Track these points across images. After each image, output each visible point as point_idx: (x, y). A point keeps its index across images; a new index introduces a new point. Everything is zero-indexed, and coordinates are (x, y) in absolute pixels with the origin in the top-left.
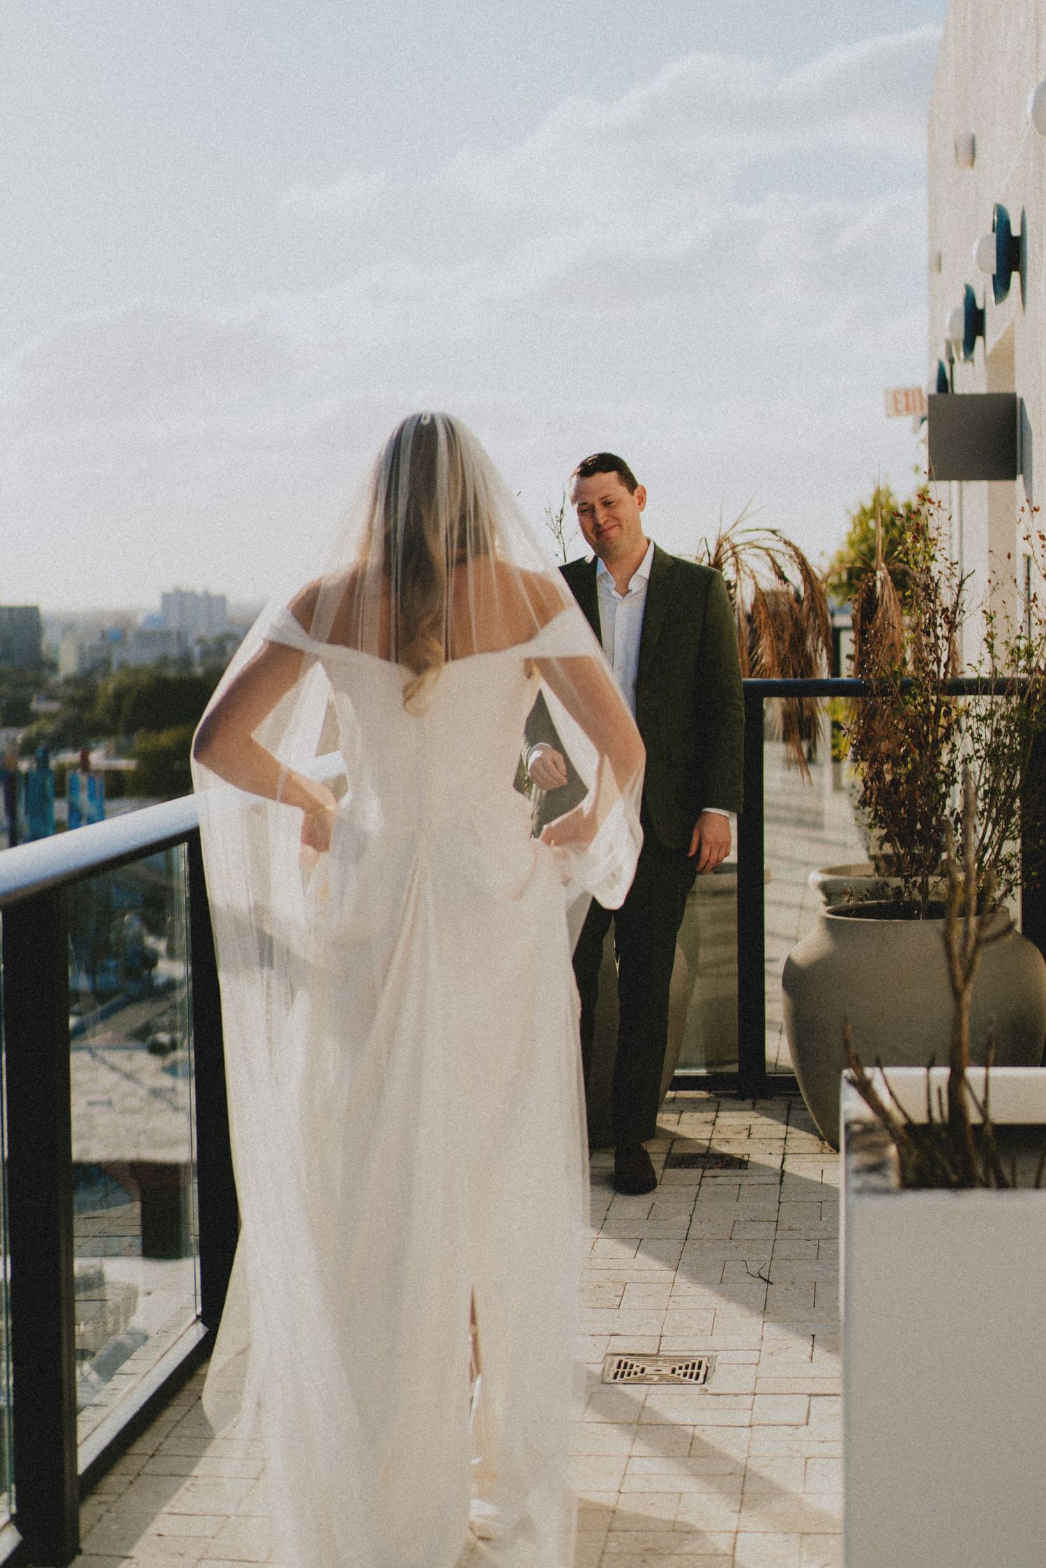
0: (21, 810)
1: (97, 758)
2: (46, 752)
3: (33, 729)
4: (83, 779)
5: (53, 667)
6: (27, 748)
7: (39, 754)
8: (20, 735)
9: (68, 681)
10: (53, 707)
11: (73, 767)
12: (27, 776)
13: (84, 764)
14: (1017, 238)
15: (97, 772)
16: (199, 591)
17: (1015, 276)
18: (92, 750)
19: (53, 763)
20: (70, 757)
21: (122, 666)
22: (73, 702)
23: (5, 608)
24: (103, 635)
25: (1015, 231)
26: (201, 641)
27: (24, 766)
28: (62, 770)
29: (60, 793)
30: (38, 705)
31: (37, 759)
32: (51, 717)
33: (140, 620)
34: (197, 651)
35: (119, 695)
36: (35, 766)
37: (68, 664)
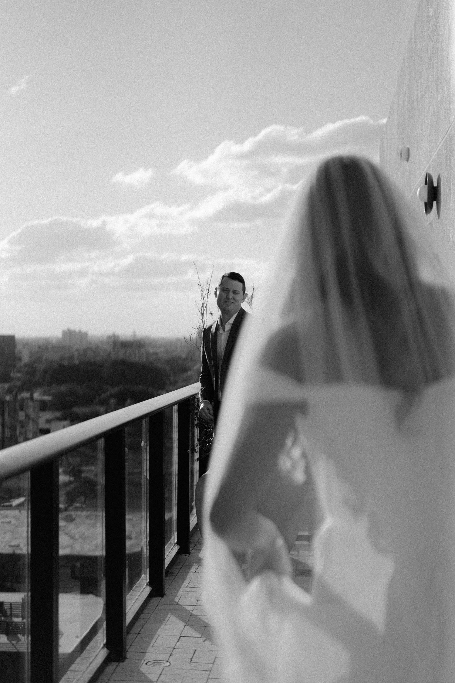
0: (6, 415)
1: (36, 395)
2: (17, 393)
3: (12, 384)
4: (31, 403)
5: (20, 359)
6: (9, 391)
7: (14, 393)
8: (6, 386)
9: (25, 365)
10: (19, 375)
11: (27, 399)
12: (9, 402)
13: (32, 398)
14: (436, 187)
15: (36, 401)
16: (77, 330)
17: (435, 203)
18: (35, 392)
19: (19, 397)
20: (26, 395)
21: (46, 359)
22: (27, 373)
23: (1, 336)
24: (40, 347)
25: (435, 185)
26: (77, 350)
27: (8, 398)
28: (23, 400)
29: (22, 409)
30: (14, 374)
31: (13, 396)
32: (19, 379)
33: (54, 341)
34: (76, 354)
35: (45, 371)
36: (12, 398)
37: (26, 358)
